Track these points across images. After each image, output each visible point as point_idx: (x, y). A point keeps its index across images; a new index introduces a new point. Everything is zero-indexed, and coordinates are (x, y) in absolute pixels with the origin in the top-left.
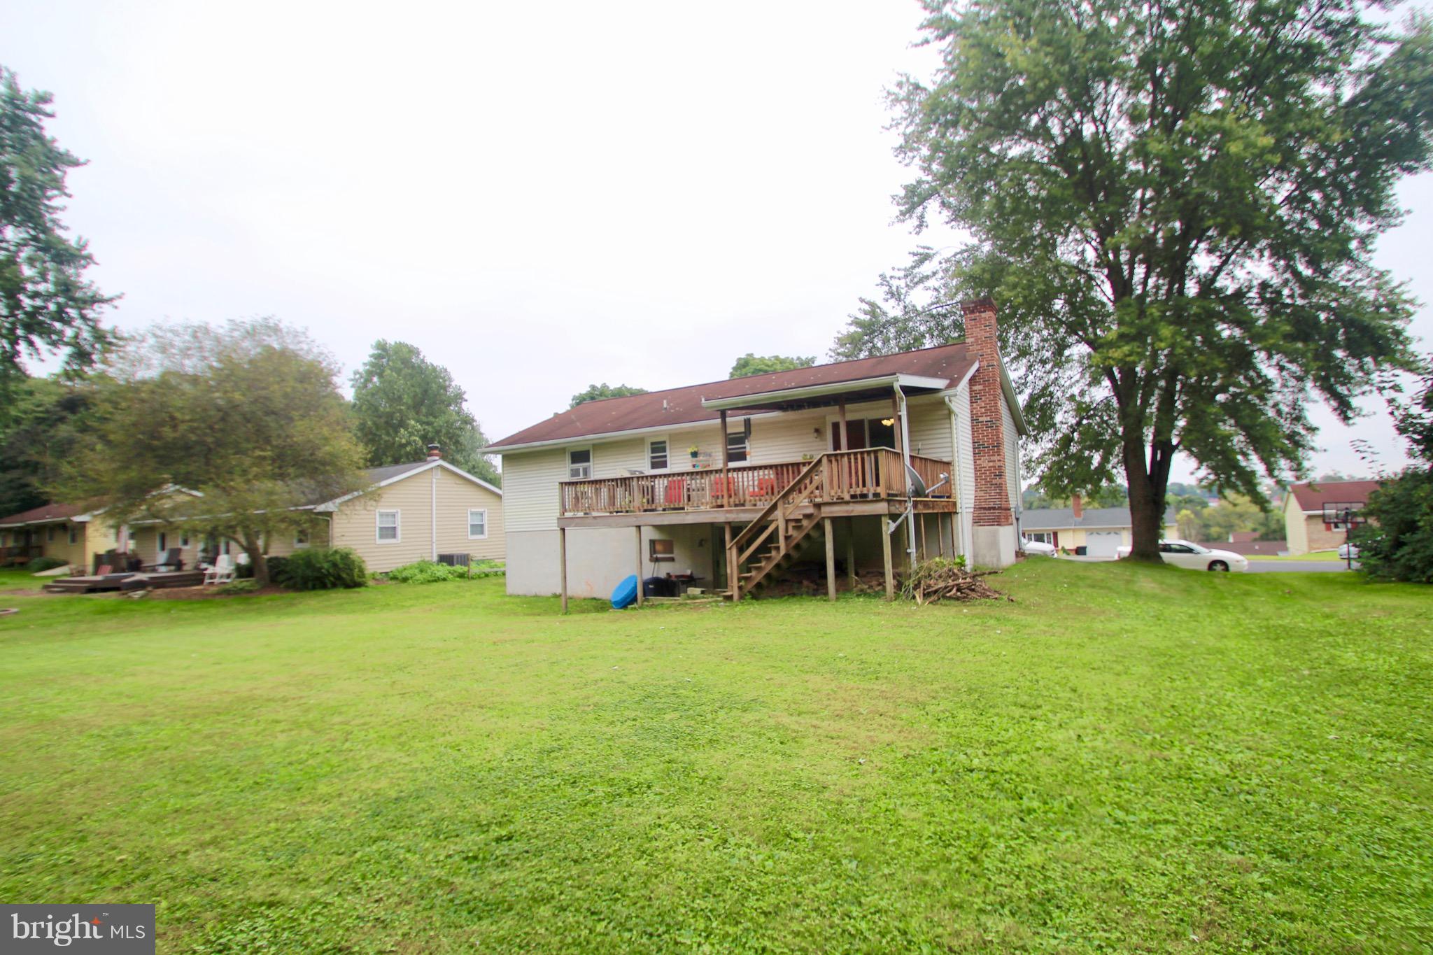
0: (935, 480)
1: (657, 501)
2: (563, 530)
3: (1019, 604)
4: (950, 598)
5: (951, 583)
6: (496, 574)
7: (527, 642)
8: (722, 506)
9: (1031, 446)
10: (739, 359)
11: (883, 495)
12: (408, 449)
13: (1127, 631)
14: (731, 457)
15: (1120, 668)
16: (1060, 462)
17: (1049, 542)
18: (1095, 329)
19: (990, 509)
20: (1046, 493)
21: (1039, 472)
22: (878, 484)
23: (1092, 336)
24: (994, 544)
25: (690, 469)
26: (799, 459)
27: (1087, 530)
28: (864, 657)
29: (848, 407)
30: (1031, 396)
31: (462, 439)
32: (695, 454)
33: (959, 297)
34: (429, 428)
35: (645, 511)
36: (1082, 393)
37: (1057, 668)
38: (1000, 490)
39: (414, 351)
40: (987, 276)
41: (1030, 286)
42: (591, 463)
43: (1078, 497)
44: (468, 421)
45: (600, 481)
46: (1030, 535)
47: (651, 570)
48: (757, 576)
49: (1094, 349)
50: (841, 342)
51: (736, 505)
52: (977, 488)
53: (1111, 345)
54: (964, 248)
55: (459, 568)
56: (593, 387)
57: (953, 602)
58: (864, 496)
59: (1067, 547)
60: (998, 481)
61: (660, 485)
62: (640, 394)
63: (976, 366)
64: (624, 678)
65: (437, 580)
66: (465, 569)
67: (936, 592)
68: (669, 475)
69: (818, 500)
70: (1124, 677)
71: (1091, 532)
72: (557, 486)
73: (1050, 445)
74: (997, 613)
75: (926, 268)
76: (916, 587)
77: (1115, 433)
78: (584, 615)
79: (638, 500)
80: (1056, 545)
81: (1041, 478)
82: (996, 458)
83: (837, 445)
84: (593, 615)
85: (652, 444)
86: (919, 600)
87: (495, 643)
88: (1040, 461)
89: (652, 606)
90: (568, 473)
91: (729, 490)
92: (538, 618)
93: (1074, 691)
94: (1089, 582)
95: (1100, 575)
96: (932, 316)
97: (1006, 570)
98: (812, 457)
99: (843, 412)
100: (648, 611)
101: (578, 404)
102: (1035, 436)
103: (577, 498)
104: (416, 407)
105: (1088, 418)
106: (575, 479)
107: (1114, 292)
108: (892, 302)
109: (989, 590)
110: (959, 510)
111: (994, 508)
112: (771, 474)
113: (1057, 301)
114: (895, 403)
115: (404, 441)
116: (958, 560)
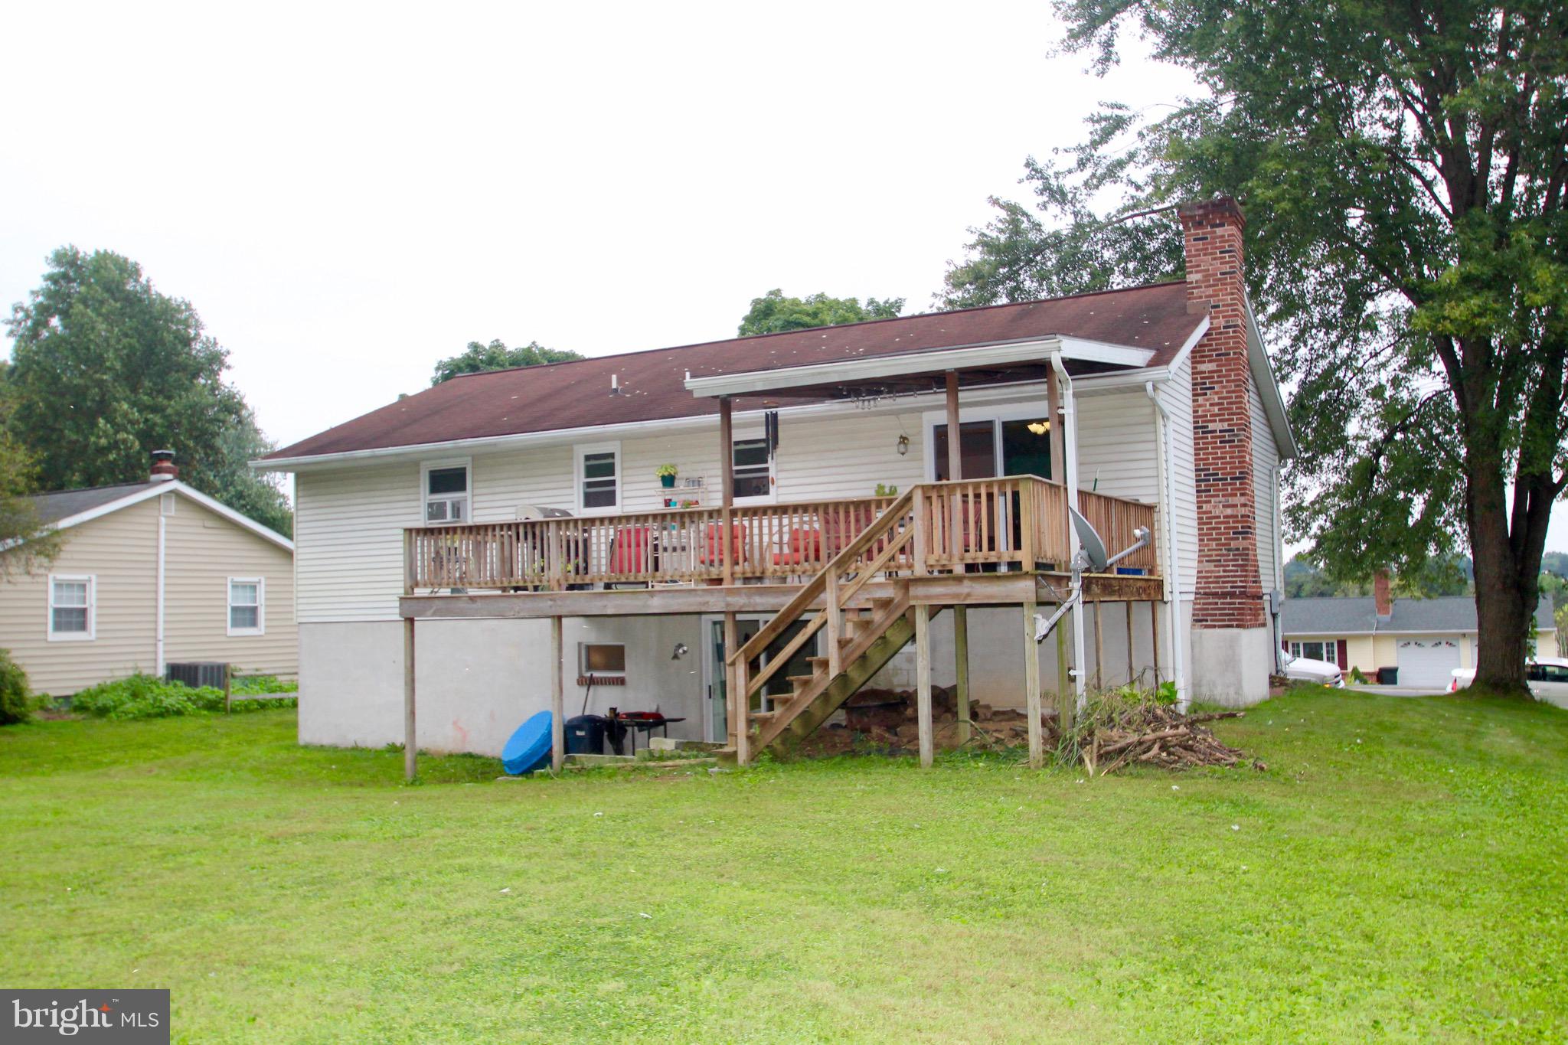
0: (1125, 538)
1: (593, 569)
2: (410, 621)
3: (1275, 774)
4: (1148, 763)
5: (1150, 736)
6: (280, 704)
7: (336, 838)
8: (719, 581)
9: (1302, 480)
10: (756, 302)
11: (1027, 566)
12: (112, 457)
13: (1465, 827)
14: (739, 488)
15: (1452, 894)
16: (1353, 510)
17: (1330, 659)
18: (1419, 265)
19: (1224, 595)
20: (1328, 569)
21: (1314, 528)
22: (1017, 545)
23: (1414, 277)
24: (1231, 663)
25: (658, 507)
26: (867, 493)
27: (1398, 638)
28: (983, 874)
29: (964, 396)
30: (1303, 384)
31: (219, 442)
32: (669, 481)
33: (1177, 196)
34: (157, 419)
35: (571, 587)
36: (1396, 382)
37: (1339, 896)
38: (1246, 561)
39: (130, 270)
40: (1227, 160)
41: (1305, 182)
42: (468, 493)
43: (1384, 576)
44: (232, 406)
45: (486, 527)
46: (1296, 646)
47: (578, 703)
48: (783, 716)
49: (1418, 302)
50: (956, 280)
51: (746, 580)
52: (1203, 558)
53: (1447, 294)
54: (1184, 106)
55: (208, 691)
56: (475, 347)
57: (1153, 771)
58: (991, 567)
59: (1362, 670)
60: (1240, 543)
61: (601, 540)
62: (567, 360)
63: (1204, 326)
64: (521, 911)
65: (165, 713)
66: (222, 693)
67: (1121, 751)
68: (620, 519)
69: (904, 573)
70: (1458, 913)
71: (1406, 642)
72: (400, 535)
73: (1335, 478)
74: (1233, 791)
75: (1117, 146)
76: (1083, 744)
77: (1452, 458)
78: (448, 788)
79: (558, 567)
80: (1343, 664)
81: (1321, 540)
82: (1239, 500)
83: (942, 472)
84: (468, 787)
85: (588, 458)
86: (1090, 767)
87: (271, 839)
88: (1319, 506)
89: (582, 771)
90: (423, 510)
91: (733, 550)
92: (358, 791)
93: (1368, 937)
94: (1400, 734)
95: (1417, 721)
96: (1125, 232)
97: (1253, 710)
98: (893, 490)
99: (955, 406)
100: (572, 782)
101: (446, 378)
102: (1309, 460)
103: (438, 559)
104: (132, 377)
105: (1404, 429)
106: (435, 524)
107: (1453, 200)
108: (1054, 208)
109: (1220, 748)
110: (1167, 597)
111: (1232, 595)
112: (815, 523)
113: (1352, 211)
114: (1052, 389)
115: (103, 441)
116: (1163, 692)
